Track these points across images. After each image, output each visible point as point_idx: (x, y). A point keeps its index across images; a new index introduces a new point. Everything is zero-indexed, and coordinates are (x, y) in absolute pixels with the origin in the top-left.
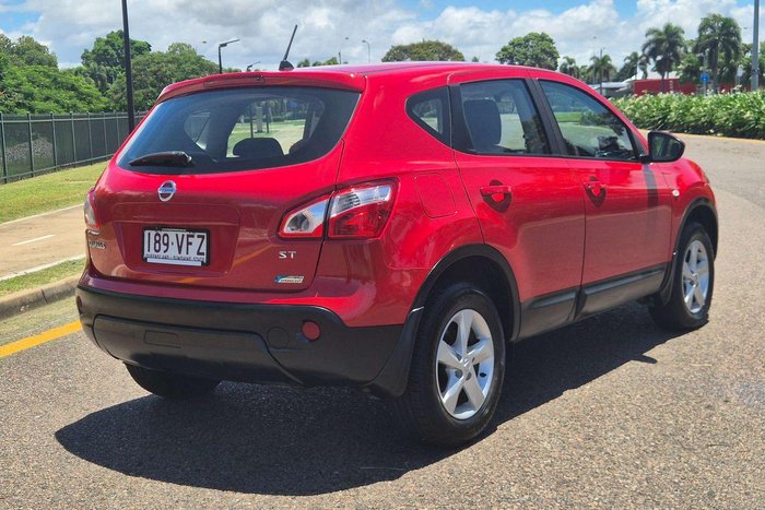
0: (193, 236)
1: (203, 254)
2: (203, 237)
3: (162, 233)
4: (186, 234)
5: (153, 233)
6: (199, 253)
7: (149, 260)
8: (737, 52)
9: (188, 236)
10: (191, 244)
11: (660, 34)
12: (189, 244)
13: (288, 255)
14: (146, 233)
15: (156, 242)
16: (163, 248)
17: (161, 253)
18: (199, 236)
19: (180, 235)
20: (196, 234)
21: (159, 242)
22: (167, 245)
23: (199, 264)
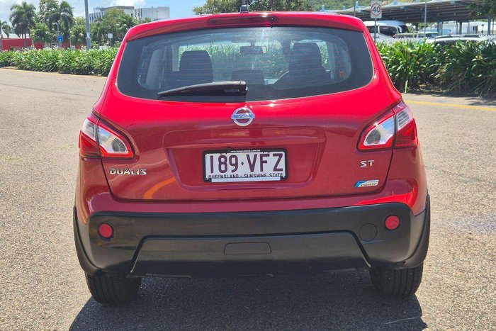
0: (268, 155)
1: (281, 170)
2: (281, 156)
3: (228, 155)
4: (259, 154)
5: (216, 156)
6: (275, 169)
7: (213, 180)
8: (71, 23)
9: (262, 156)
10: (266, 162)
11: (21, 8)
12: (262, 162)
13: (368, 164)
14: (208, 157)
15: (221, 163)
16: (230, 168)
17: (229, 173)
18: (274, 155)
19: (252, 155)
20: (271, 153)
21: (225, 163)
22: (236, 165)
23: (278, 179)
